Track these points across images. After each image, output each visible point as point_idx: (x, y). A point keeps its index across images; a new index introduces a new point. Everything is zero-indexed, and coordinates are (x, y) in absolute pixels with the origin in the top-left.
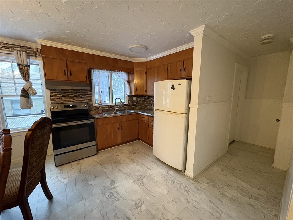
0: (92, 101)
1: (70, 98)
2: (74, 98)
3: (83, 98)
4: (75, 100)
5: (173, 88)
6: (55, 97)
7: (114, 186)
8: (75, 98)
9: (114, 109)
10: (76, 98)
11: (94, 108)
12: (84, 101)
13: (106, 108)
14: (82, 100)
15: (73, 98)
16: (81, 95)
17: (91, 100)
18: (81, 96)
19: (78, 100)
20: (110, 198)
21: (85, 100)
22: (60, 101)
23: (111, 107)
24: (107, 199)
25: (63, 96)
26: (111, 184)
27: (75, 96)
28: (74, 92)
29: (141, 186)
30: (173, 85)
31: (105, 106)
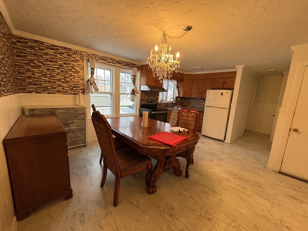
0: (158, 100)
3: (154, 97)
5: (222, 94)
11: (159, 104)
30: (222, 93)
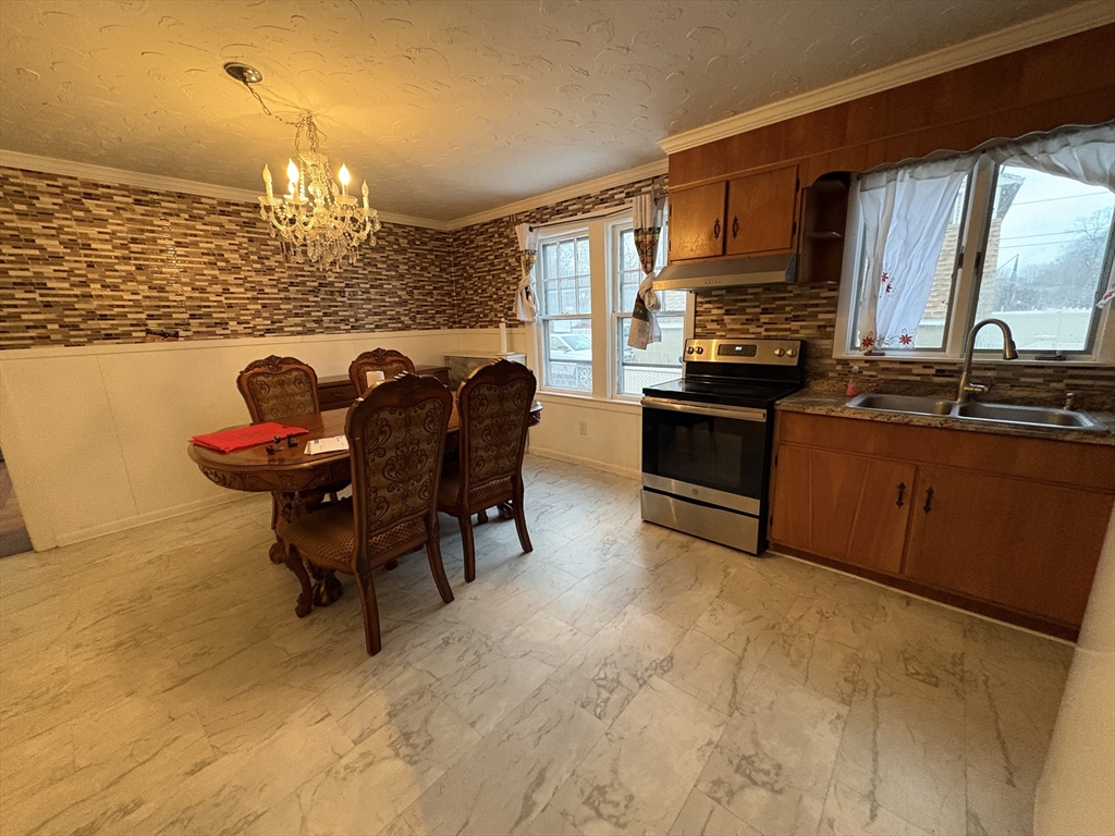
0: (830, 336)
1: (747, 320)
2: (762, 320)
3: (796, 318)
4: (765, 326)
6: (706, 318)
7: (650, 676)
8: (764, 318)
9: (957, 385)
10: (767, 321)
11: (839, 368)
12: (797, 332)
13: (909, 372)
14: (790, 329)
15: (758, 320)
16: (788, 309)
17: (827, 330)
18: (789, 313)
19: (775, 330)
20: (599, 686)
21: (802, 327)
22: (719, 330)
23: (940, 373)
24: (593, 680)
25: (728, 313)
26: (654, 664)
27: (765, 311)
28: (763, 296)
29: (703, 787)
31: (898, 366)
